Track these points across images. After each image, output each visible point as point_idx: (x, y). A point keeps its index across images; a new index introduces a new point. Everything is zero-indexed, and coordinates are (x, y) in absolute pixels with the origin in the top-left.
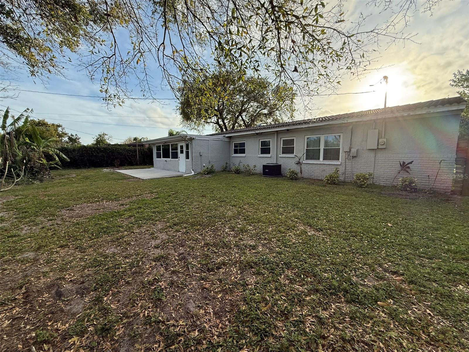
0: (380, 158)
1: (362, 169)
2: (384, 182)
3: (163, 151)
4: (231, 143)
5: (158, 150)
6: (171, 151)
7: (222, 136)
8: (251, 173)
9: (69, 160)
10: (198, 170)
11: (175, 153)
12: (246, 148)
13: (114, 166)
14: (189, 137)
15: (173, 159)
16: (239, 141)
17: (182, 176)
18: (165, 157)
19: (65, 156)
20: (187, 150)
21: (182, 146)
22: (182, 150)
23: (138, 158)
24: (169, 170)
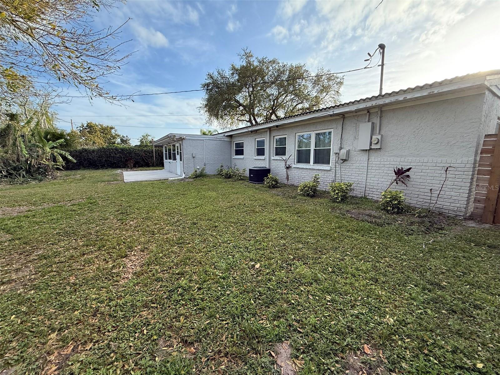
0: (374, 163)
1: (354, 177)
2: (378, 196)
3: (169, 152)
4: (233, 142)
5: (166, 151)
6: (172, 152)
7: (223, 135)
8: (239, 178)
9: (75, 161)
10: (191, 173)
11: (174, 154)
12: (244, 148)
13: (128, 167)
14: (179, 137)
15: (173, 161)
16: (238, 140)
17: (168, 179)
18: (170, 158)
19: (70, 158)
20: (181, 151)
21: (177, 147)
22: (178, 152)
23: (155, 160)
24: (171, 172)
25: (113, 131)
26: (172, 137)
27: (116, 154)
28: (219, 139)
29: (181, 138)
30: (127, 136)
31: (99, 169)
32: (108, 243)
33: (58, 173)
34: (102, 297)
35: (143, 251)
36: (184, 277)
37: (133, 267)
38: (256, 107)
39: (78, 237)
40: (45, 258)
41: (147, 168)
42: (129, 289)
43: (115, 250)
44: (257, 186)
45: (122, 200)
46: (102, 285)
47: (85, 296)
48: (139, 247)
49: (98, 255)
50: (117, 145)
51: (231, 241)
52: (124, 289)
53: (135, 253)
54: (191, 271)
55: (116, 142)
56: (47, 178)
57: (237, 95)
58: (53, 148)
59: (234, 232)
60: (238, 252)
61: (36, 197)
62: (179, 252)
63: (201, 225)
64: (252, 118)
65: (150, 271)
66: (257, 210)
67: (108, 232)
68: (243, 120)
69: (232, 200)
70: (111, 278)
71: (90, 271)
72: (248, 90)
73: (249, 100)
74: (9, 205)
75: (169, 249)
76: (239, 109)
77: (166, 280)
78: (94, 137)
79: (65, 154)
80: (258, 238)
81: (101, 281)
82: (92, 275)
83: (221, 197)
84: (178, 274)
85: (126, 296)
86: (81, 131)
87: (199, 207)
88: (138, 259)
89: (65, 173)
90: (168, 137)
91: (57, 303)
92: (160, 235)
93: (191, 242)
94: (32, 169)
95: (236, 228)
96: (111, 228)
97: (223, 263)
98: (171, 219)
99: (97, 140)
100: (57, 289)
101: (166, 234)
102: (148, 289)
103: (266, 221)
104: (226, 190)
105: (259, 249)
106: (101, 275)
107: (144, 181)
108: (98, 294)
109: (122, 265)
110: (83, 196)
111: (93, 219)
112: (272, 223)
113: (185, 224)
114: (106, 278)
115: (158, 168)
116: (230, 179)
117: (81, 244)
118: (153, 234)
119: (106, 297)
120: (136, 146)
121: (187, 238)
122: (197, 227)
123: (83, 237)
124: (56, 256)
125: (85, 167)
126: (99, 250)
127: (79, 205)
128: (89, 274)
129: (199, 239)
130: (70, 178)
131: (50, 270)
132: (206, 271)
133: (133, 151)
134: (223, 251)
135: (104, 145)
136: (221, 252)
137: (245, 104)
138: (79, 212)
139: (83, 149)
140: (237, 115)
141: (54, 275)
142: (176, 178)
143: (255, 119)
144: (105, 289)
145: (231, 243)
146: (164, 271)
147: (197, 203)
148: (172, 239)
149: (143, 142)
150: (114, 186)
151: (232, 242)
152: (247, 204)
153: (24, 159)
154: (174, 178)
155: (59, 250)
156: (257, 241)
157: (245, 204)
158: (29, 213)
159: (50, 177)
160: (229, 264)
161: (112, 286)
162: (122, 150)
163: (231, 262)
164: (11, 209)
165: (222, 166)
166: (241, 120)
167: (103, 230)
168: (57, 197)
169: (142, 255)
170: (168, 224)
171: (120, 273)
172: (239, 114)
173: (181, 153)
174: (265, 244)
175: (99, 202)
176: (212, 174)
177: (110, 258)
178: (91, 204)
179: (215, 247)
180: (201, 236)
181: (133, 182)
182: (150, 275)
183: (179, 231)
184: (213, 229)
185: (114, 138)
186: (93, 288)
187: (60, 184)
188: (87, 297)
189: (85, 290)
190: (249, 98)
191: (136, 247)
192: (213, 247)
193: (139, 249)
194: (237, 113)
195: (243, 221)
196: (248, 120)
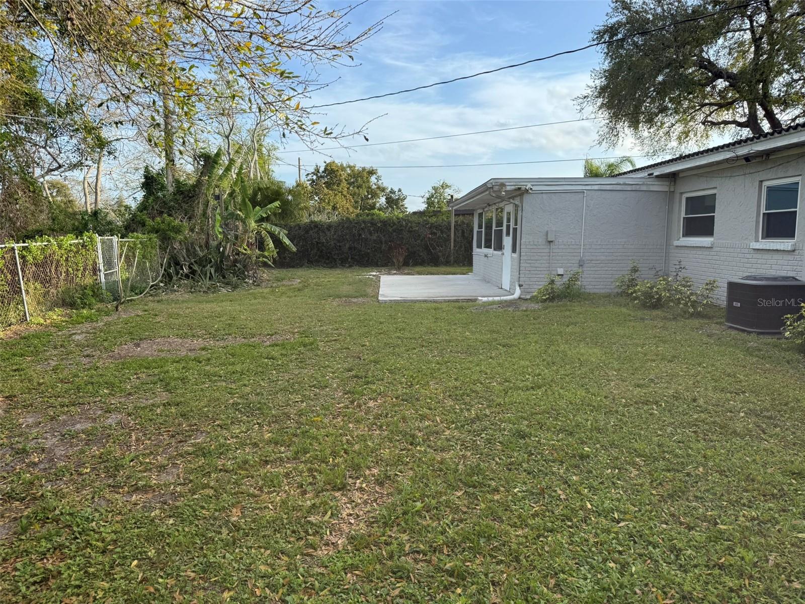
3: (486, 229)
4: (677, 196)
5: (480, 227)
6: (494, 228)
7: (644, 174)
8: (691, 310)
9: (294, 249)
10: (538, 285)
11: (499, 234)
12: (718, 215)
13: (393, 264)
14: (513, 187)
15: (496, 252)
16: (698, 189)
17: (475, 300)
18: (488, 246)
19: (287, 241)
20: (516, 224)
21: (509, 214)
22: (508, 227)
23: (452, 247)
24: (489, 282)
25: (373, 179)
26: (496, 188)
27: (371, 234)
28: (634, 188)
29: (520, 189)
30: (400, 190)
31: (337, 267)
32: (316, 446)
33: (264, 272)
34: (276, 577)
35: (381, 484)
36: (464, 586)
37: (352, 521)
38: (779, 73)
39: (264, 420)
40: (204, 455)
41: (434, 269)
42: (332, 576)
43: (324, 465)
44: (753, 341)
45: (363, 346)
46: (284, 545)
47: (248, 561)
48: (375, 471)
49: (291, 471)
50: (378, 212)
51: (625, 513)
52: (322, 570)
53: (364, 485)
54: (486, 575)
55: (378, 205)
56: (245, 282)
57: (707, 45)
58: (261, 220)
59: (642, 485)
60: (641, 555)
61: (220, 321)
62: (465, 509)
63: (538, 442)
64: (761, 113)
65: (387, 544)
66: (739, 427)
67: (319, 419)
68: (726, 123)
69: (652, 381)
70: (303, 534)
71: (270, 505)
72: (751, 22)
73: (752, 56)
74: (180, 332)
75: (441, 493)
76: (714, 87)
77: (419, 582)
78: (336, 195)
79: (279, 233)
80: (722, 527)
81: (284, 535)
82: (269, 514)
83: (616, 365)
84: (451, 573)
85: (322, 591)
86: (313, 181)
87: (543, 389)
88: (365, 503)
89: (276, 272)
90: (485, 188)
91: (201, 559)
92: (428, 450)
93: (502, 489)
94: (225, 263)
95: (650, 473)
96: (328, 409)
97: (586, 579)
98: (461, 410)
99: (341, 202)
100: (207, 529)
101: (443, 450)
102: (371, 591)
103: (769, 471)
104: (637, 345)
105: (721, 567)
106: (285, 521)
107: (420, 301)
108: (271, 565)
109: (331, 508)
110: (295, 326)
111: (299, 383)
112: (791, 484)
113: (495, 430)
114: (294, 532)
115: (458, 269)
116: (655, 312)
117: (267, 436)
118: (411, 444)
119: (283, 579)
120: (414, 213)
121: (494, 472)
122: (527, 446)
123: (273, 422)
124: (221, 454)
125: (312, 262)
126: (294, 459)
127: (283, 346)
128: (266, 512)
129: (525, 483)
130: (283, 285)
131: (206, 482)
132: (528, 588)
133: (406, 226)
134: (592, 540)
135: (352, 213)
136: (587, 540)
137: (735, 70)
138: (280, 363)
139: (312, 222)
140: (706, 109)
141: (208, 496)
142: (497, 299)
143: (770, 116)
144: (286, 558)
145: (623, 520)
146: (418, 552)
147: (540, 375)
148: (453, 466)
149: (433, 203)
150: (355, 308)
151: (628, 516)
152: (701, 401)
153: (216, 243)
154: (491, 299)
155: (228, 442)
156: (718, 537)
157: (694, 400)
158: (204, 353)
159: (251, 282)
160: (604, 589)
161: (302, 554)
162: (385, 223)
163: (613, 584)
164: (181, 341)
165: (635, 270)
166: (719, 124)
167: (313, 411)
168: (252, 324)
169: (377, 492)
170: (453, 423)
171: (322, 528)
172: (711, 104)
173: (515, 230)
174: (750, 556)
175: (320, 344)
176: (603, 291)
177: (311, 484)
178: (305, 346)
179: (571, 521)
180: (534, 477)
181: (397, 302)
182: (384, 553)
183: (475, 448)
184: (573, 462)
185: (375, 195)
186: (266, 549)
187: (264, 298)
188: (251, 564)
189: (251, 547)
190: (753, 49)
191: (369, 468)
192: (563, 521)
193: (373, 475)
194: (707, 101)
195: (676, 456)
196: (744, 120)
